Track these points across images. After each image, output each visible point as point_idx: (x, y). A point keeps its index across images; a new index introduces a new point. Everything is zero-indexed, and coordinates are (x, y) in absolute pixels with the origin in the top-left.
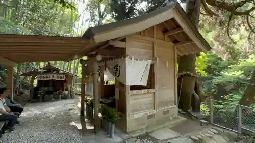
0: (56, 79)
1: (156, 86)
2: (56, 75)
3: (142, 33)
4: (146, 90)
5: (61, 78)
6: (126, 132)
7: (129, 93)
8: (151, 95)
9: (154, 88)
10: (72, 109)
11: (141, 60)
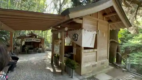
0: (35, 41)
1: (98, 48)
2: (35, 39)
3: (92, 15)
4: (92, 50)
5: (38, 40)
6: (81, 75)
7: (83, 51)
8: (95, 53)
9: (97, 49)
10: (45, 59)
11: (91, 31)
